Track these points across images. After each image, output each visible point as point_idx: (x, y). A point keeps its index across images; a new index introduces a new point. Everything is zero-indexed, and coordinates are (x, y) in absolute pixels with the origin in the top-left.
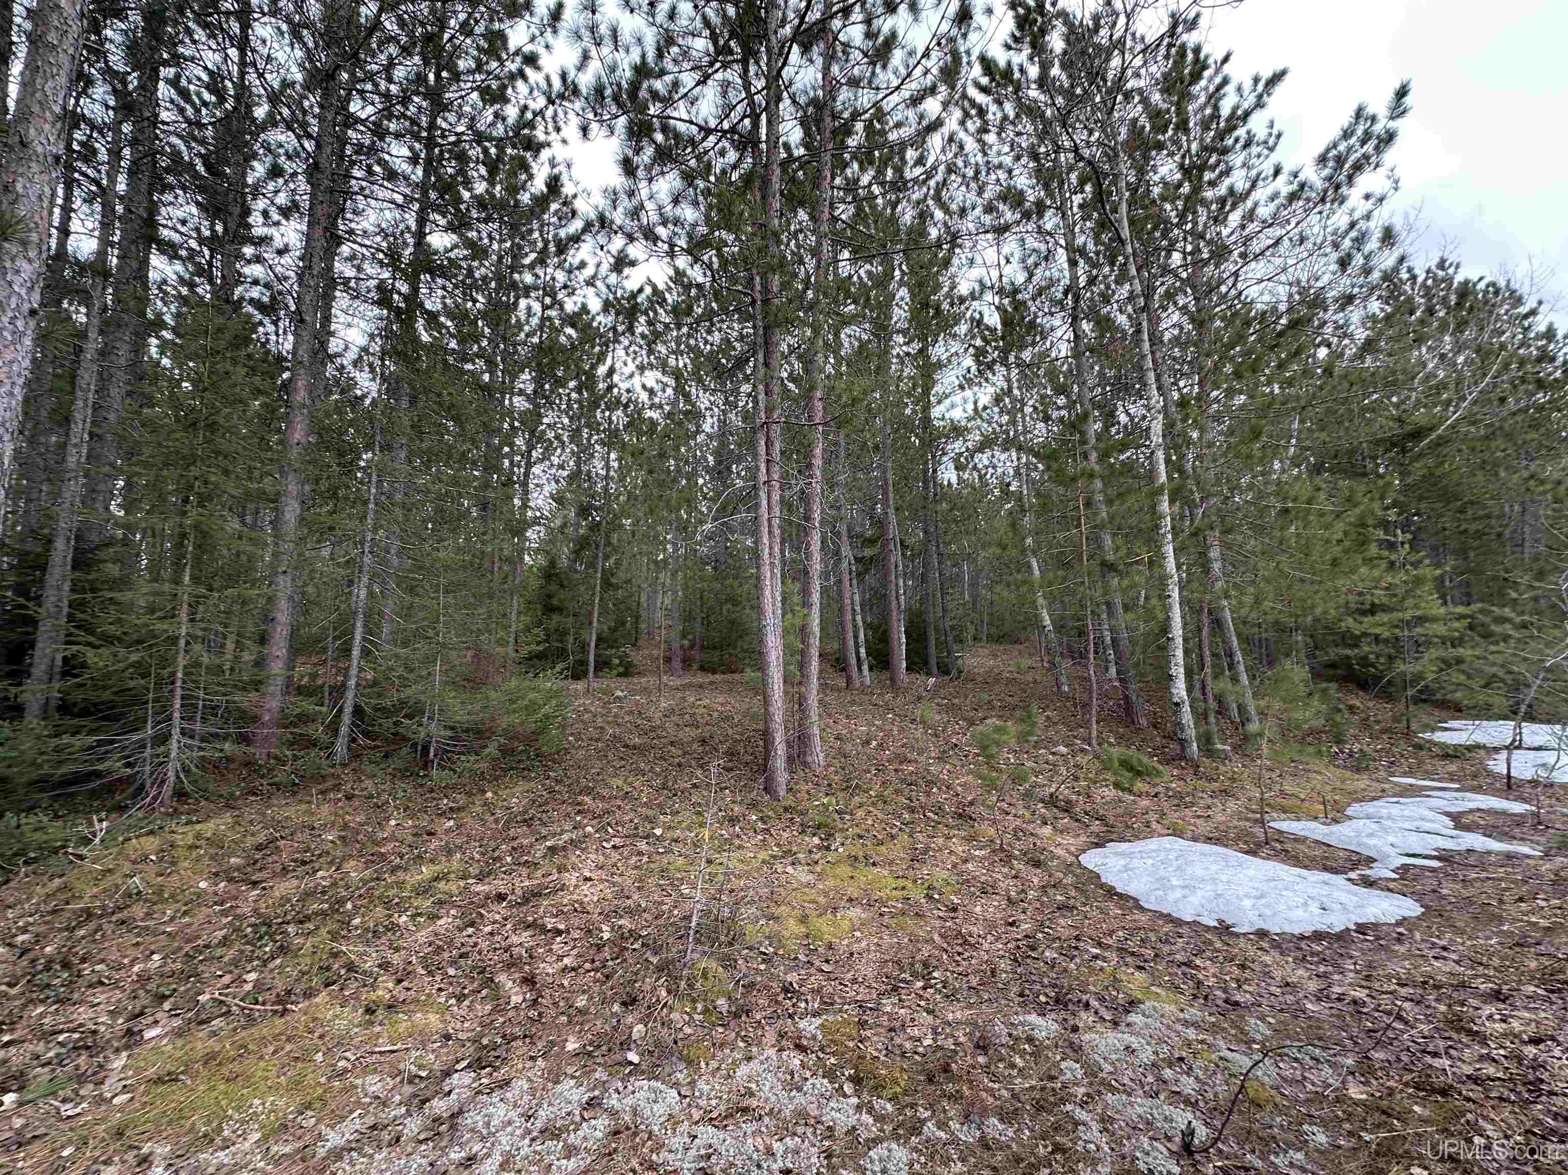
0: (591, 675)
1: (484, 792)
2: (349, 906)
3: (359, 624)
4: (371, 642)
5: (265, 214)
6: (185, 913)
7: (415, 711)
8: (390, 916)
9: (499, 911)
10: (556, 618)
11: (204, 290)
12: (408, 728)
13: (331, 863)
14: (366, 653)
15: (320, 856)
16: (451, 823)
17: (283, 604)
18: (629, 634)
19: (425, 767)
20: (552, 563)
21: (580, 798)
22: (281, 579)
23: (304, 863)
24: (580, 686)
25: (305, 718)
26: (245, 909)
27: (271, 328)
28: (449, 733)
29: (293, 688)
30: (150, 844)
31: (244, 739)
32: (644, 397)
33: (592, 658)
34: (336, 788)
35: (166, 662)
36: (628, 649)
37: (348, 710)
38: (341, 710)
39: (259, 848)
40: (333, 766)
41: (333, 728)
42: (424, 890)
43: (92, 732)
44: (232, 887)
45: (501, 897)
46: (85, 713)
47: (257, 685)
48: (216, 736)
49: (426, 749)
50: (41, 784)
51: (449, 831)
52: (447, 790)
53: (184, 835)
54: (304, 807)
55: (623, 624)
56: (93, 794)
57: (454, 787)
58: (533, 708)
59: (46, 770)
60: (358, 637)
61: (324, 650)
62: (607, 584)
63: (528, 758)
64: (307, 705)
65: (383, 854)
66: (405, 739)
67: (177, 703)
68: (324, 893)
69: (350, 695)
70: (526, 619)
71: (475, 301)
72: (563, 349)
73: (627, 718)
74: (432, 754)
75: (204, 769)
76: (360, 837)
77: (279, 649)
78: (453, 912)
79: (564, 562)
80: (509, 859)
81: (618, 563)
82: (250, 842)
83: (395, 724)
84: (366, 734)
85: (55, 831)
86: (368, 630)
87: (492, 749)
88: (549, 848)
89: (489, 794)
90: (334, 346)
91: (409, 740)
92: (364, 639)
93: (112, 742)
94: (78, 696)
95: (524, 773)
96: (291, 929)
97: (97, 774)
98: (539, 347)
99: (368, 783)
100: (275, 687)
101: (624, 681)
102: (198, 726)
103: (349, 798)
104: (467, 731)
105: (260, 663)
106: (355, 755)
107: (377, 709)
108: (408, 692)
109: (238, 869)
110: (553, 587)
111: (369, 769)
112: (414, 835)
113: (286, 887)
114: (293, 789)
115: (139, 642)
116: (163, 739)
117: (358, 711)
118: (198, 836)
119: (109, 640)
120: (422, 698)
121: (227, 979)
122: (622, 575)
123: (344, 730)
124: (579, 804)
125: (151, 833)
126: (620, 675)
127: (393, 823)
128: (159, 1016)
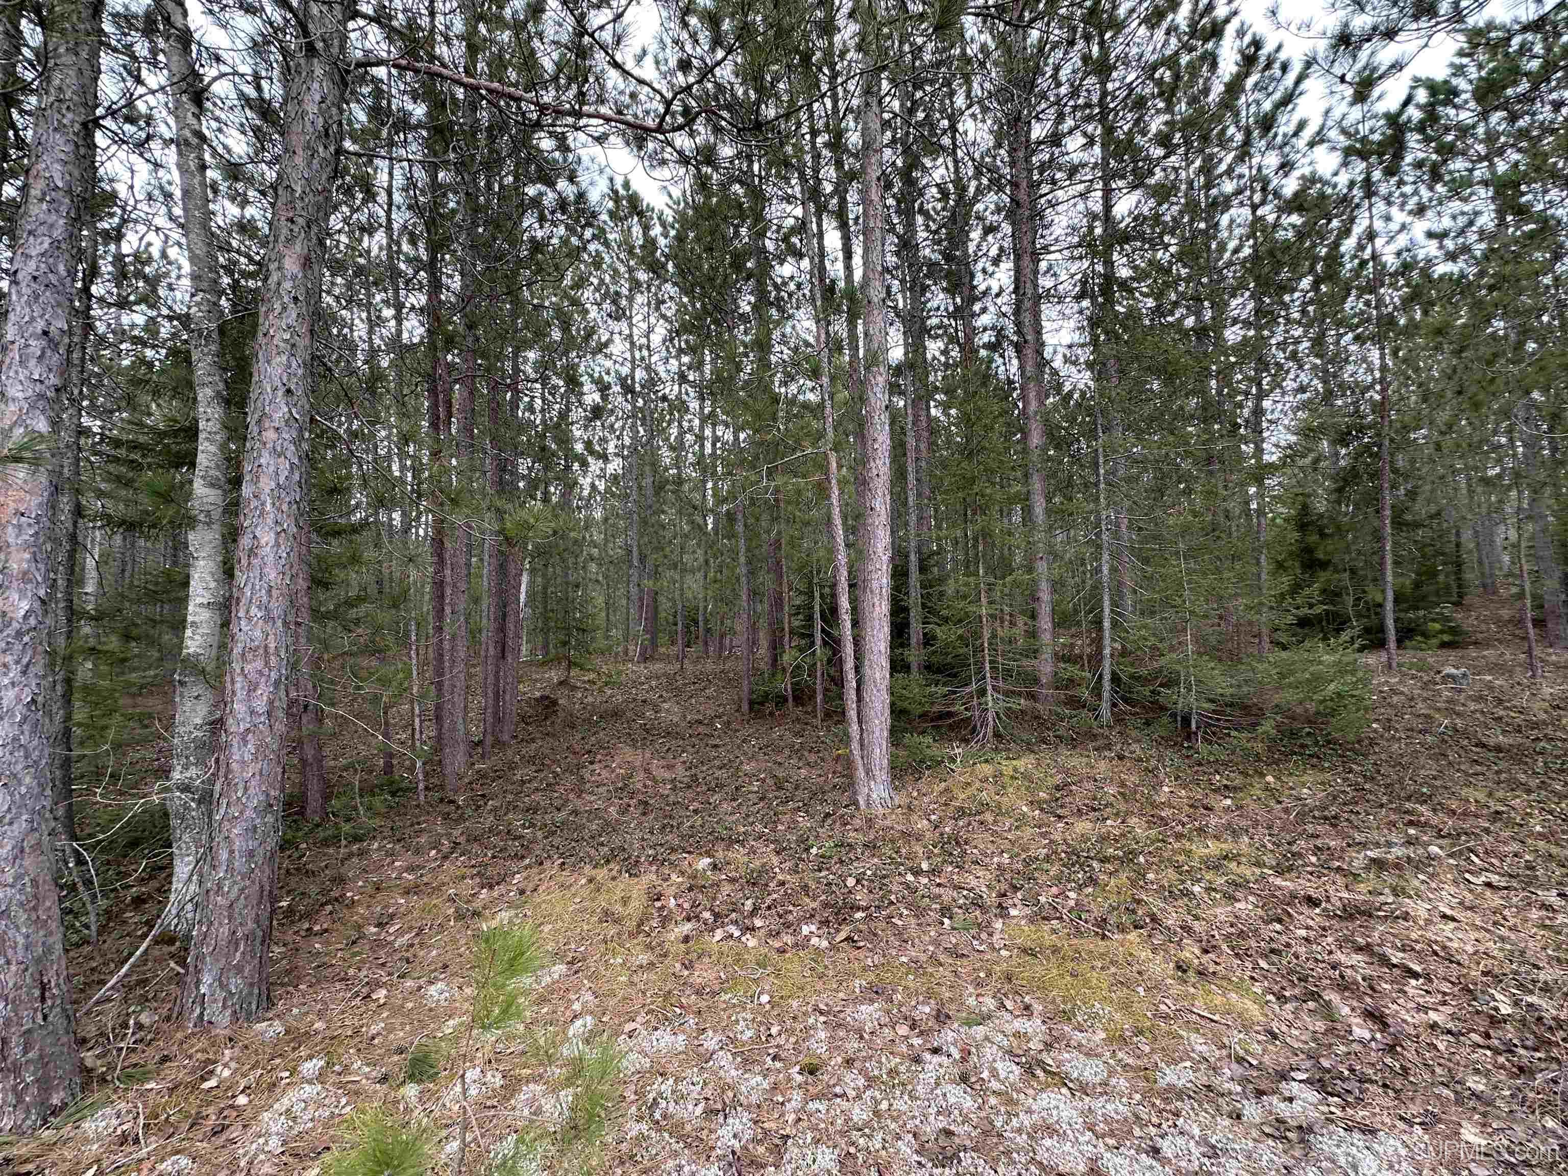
0: (1392, 645)
1: (1262, 775)
2: (1142, 859)
3: (1106, 598)
4: (1119, 614)
5: (984, 271)
6: (1017, 828)
7: (1171, 683)
8: (1183, 882)
9: (1313, 917)
10: (1323, 576)
11: (955, 353)
12: (1168, 696)
13: (1117, 814)
14: (1115, 624)
15: (1106, 806)
16: (1228, 802)
17: (1044, 586)
18: (1448, 587)
19: (1188, 738)
20: (1305, 509)
21: (1408, 805)
22: (1039, 563)
23: (1094, 810)
24: (1372, 659)
25: (1071, 682)
26: (1057, 837)
27: (1000, 361)
28: (1212, 706)
29: (1060, 658)
30: (987, 769)
31: (1032, 696)
32: (1432, 248)
33: (1390, 623)
34: (1109, 747)
35: (978, 635)
36: (1447, 609)
37: (1107, 677)
38: (1101, 676)
39: (1058, 788)
40: (1102, 727)
41: (1097, 692)
42: (1216, 865)
43: (944, 684)
44: (1044, 816)
45: (1312, 902)
46: (939, 671)
47: (1035, 653)
48: (1013, 692)
49: (1186, 720)
50: (924, 716)
51: (1227, 809)
52: (1219, 765)
53: (1007, 767)
54: (1085, 760)
55: (1434, 574)
56: (951, 727)
57: (1225, 764)
58: (1317, 681)
59: (927, 708)
60: (1107, 611)
61: (1079, 624)
62: (1399, 523)
63: (1316, 743)
64: (1073, 671)
65: (1162, 819)
66: (1163, 708)
67: (987, 666)
68: (1116, 841)
69: (1107, 663)
70: (1285, 581)
71: (1166, 247)
72: (1287, 246)
73: (1473, 706)
74: (1194, 726)
75: (1009, 717)
76: (1138, 796)
77: (1045, 623)
78: (1251, 898)
79: (1320, 506)
80: (1314, 859)
81: (1412, 494)
82: (1051, 782)
83: (1153, 692)
84: (1126, 700)
85: (936, 751)
86: (1114, 604)
87: (1267, 727)
88: (1373, 860)
89: (1270, 778)
90: (1048, 353)
91: (1166, 709)
92: (1112, 611)
93: (955, 693)
94: (934, 659)
95: (1315, 761)
96: (1095, 864)
97: (950, 715)
98: (1255, 257)
99: (1135, 747)
100: (1047, 655)
101: (1453, 655)
102: (1001, 684)
103: (1121, 758)
104: (1232, 705)
105: (1032, 634)
106: (1119, 719)
107: (1132, 677)
108: (1163, 661)
109: (1045, 802)
110: (1314, 538)
111: (1134, 733)
112: (1191, 806)
113: (1083, 826)
114: (1073, 743)
115: (960, 621)
116: (982, 692)
117: (1115, 679)
118: (1015, 770)
119: (946, 620)
120: (1178, 667)
121: (1054, 890)
122: (1421, 509)
123: (1106, 695)
124: (1407, 812)
125: (986, 761)
126: (1444, 645)
127: (1166, 789)
128: (1016, 901)
